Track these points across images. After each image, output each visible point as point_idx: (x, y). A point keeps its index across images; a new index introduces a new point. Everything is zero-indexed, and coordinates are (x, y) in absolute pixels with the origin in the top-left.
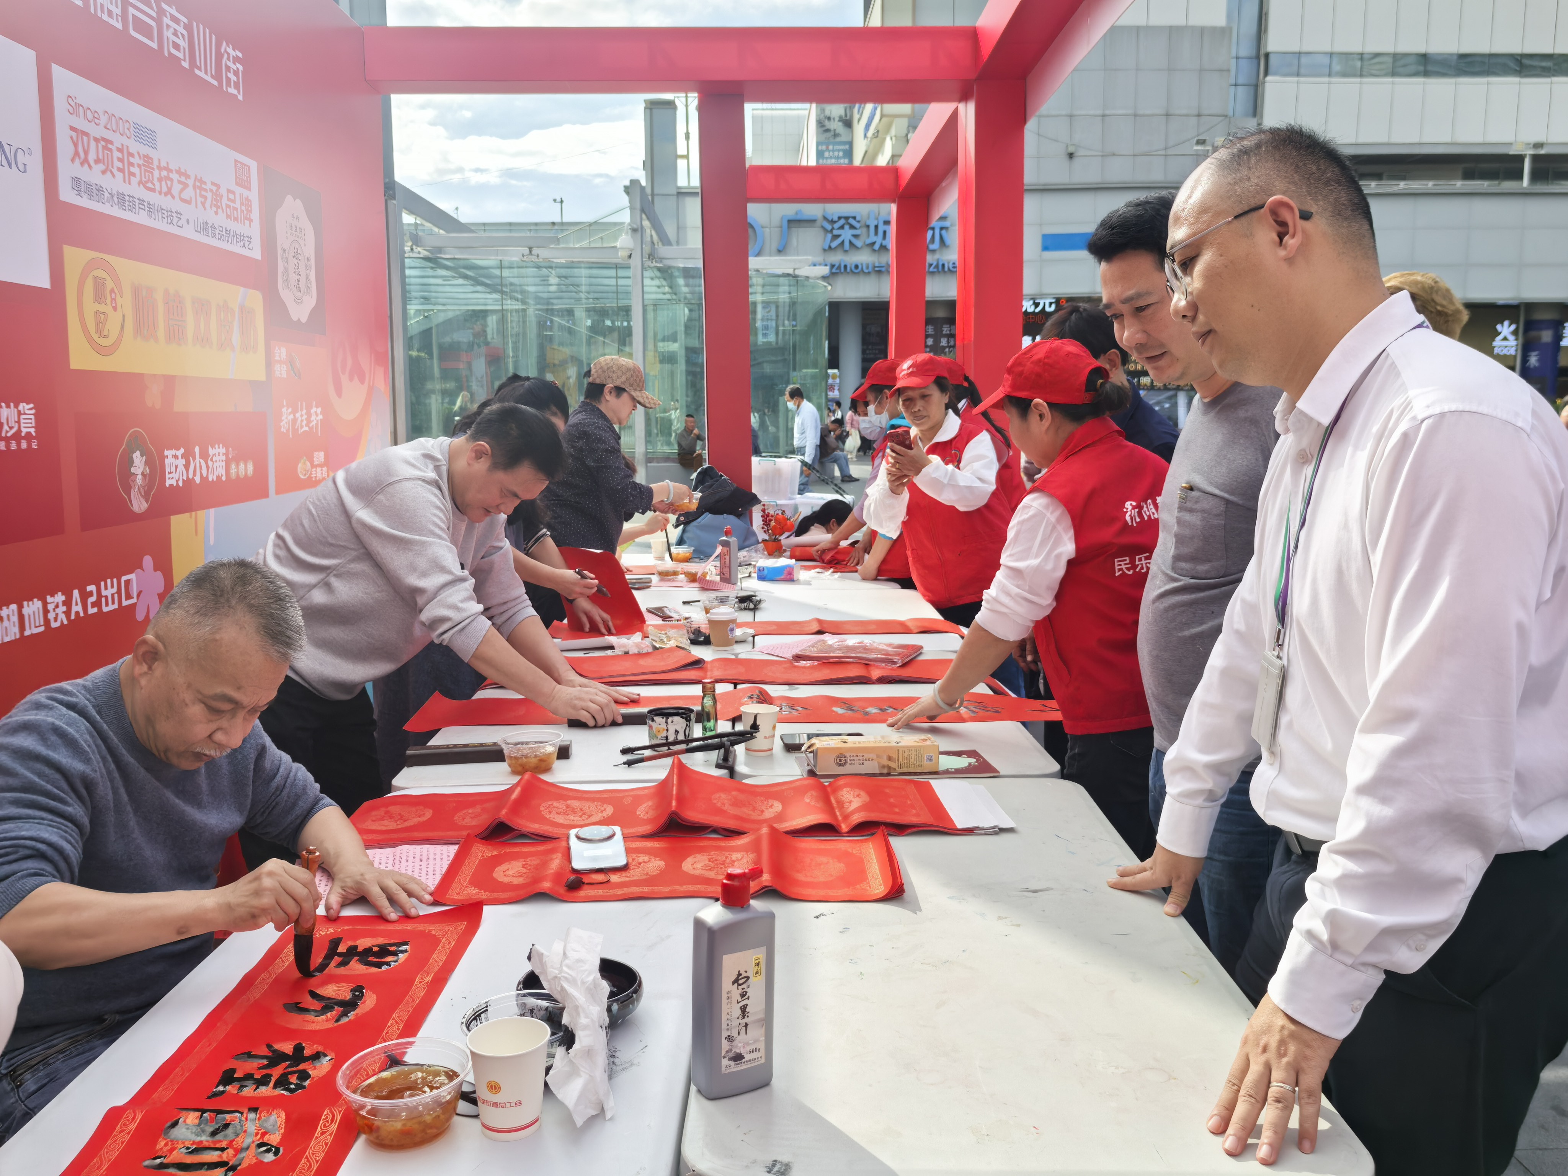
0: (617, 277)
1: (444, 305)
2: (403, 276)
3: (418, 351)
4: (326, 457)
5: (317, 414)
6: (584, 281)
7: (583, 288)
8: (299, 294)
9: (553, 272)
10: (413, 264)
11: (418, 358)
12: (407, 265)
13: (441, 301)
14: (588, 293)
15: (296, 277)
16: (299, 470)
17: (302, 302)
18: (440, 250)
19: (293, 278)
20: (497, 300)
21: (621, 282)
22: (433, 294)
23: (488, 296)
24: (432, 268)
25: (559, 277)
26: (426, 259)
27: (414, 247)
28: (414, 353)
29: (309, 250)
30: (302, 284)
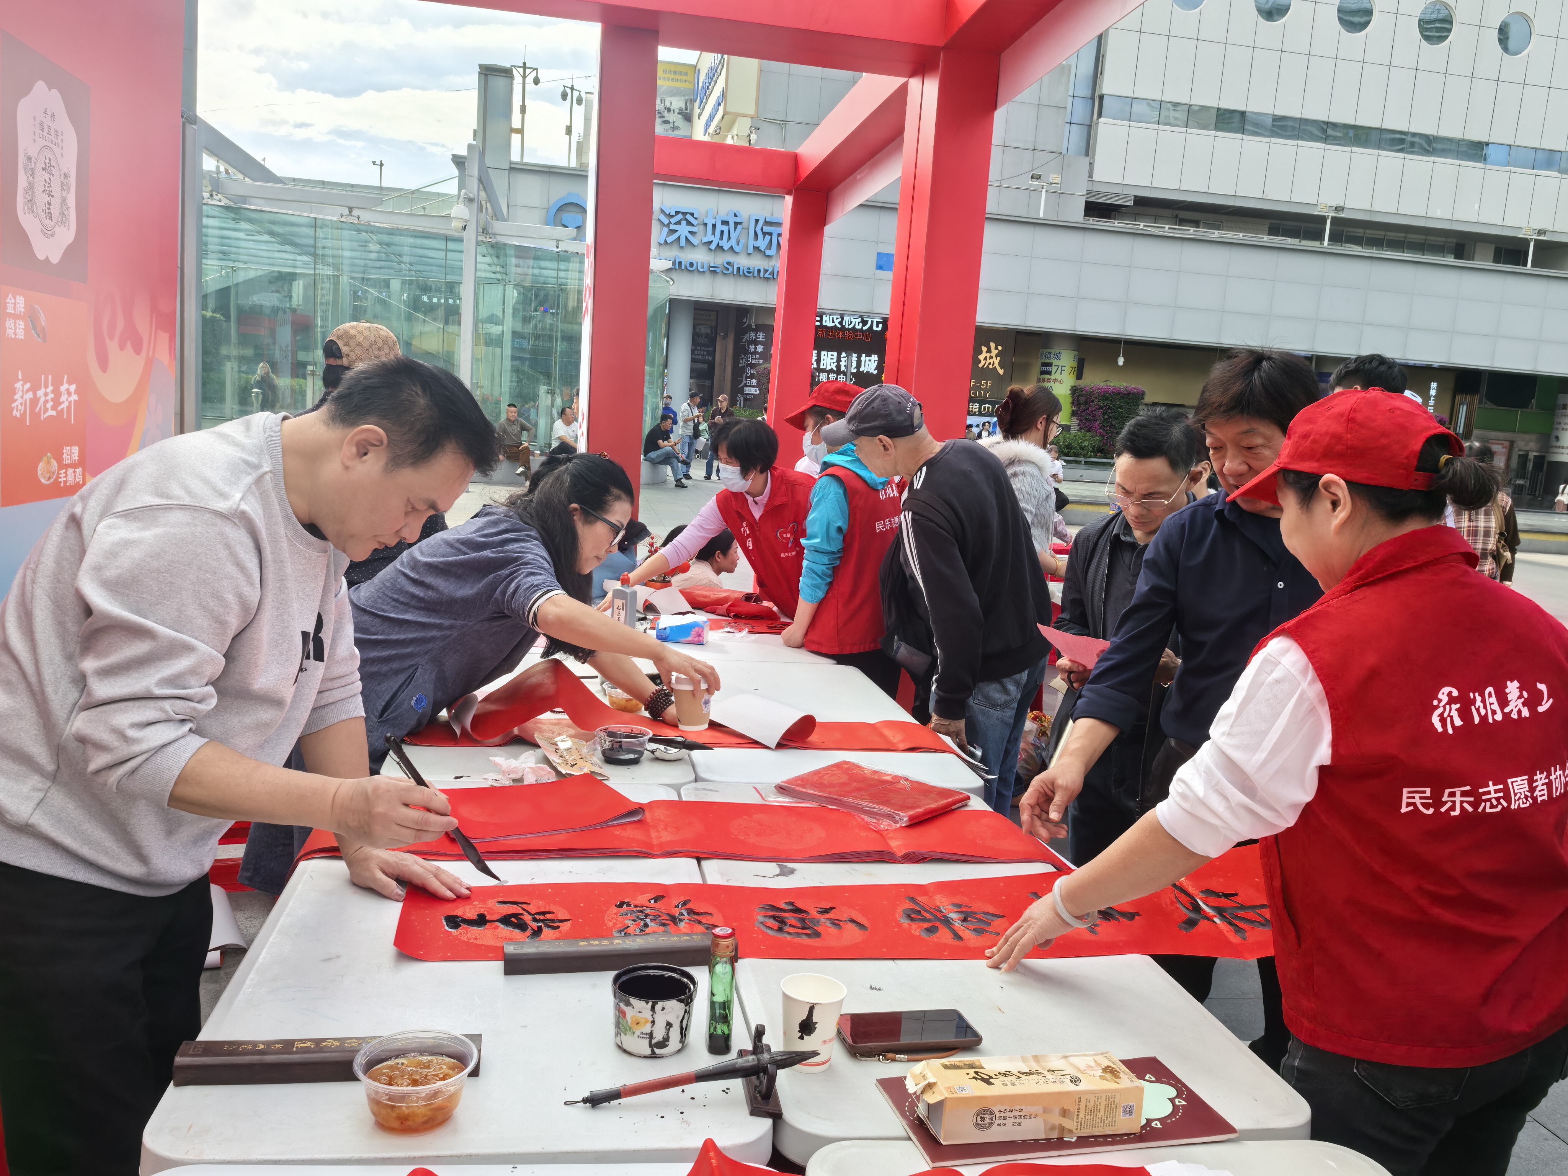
0: (447, 250)
1: (245, 263)
2: (200, 227)
3: (214, 311)
4: (82, 454)
5: (69, 395)
6: (406, 249)
7: (406, 259)
8: (47, 222)
9: (374, 237)
10: (212, 213)
11: (213, 319)
12: (205, 213)
13: (242, 258)
14: (410, 264)
15: (47, 198)
16: (39, 473)
17: (52, 235)
18: (244, 199)
19: (41, 199)
20: (305, 263)
21: (450, 255)
22: (234, 250)
23: (299, 258)
24: (234, 219)
25: (380, 244)
26: (227, 208)
27: (214, 193)
28: (209, 314)
29: (69, 162)
30: (55, 210)
